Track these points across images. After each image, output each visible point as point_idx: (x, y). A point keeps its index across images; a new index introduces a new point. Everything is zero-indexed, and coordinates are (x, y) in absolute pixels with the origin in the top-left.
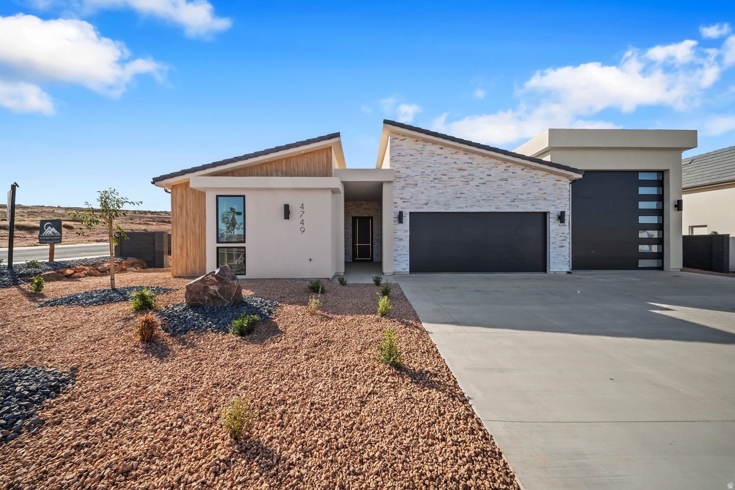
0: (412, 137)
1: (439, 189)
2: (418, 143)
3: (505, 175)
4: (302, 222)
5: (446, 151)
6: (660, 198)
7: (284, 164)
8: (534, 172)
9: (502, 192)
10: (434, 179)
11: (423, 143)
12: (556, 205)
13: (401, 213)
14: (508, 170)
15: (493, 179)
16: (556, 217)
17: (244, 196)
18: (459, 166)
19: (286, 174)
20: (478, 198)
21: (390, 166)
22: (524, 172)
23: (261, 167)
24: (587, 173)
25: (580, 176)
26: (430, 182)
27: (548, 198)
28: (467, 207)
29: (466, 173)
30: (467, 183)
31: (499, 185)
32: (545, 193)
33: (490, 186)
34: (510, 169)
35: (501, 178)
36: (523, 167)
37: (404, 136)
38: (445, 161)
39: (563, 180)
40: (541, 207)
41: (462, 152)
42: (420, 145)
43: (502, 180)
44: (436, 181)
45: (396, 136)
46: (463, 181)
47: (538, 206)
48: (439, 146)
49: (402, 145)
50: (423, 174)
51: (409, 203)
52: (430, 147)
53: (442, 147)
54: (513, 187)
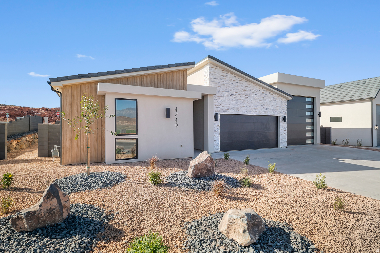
0: (221, 68)
1: (234, 101)
2: (224, 72)
3: (263, 95)
4: (176, 120)
5: (238, 79)
6: (313, 110)
7: (156, 78)
8: (274, 95)
9: (262, 104)
10: (232, 94)
11: (226, 72)
12: (282, 113)
13: (216, 114)
14: (264, 92)
15: (258, 97)
16: (282, 119)
17: (136, 100)
18: (243, 88)
19: (157, 86)
20: (252, 107)
21: (210, 84)
22: (270, 94)
23: (140, 78)
24: (294, 96)
25: (291, 99)
26: (230, 96)
27: (279, 109)
28: (247, 112)
29: (246, 92)
30: (247, 98)
31: (260, 101)
32: (278, 106)
33: (257, 100)
34: (265, 92)
35: (261, 96)
36: (270, 92)
37: (217, 66)
38: (237, 84)
39: (284, 100)
40: (277, 113)
41: (244, 81)
42: (225, 73)
43: (261, 98)
44: (233, 96)
45: (213, 66)
46: (245, 97)
47: (275, 113)
48: (234, 75)
49: (216, 72)
50: (227, 91)
51: (220, 108)
52: (230, 75)
53: (235, 76)
54: (266, 102)
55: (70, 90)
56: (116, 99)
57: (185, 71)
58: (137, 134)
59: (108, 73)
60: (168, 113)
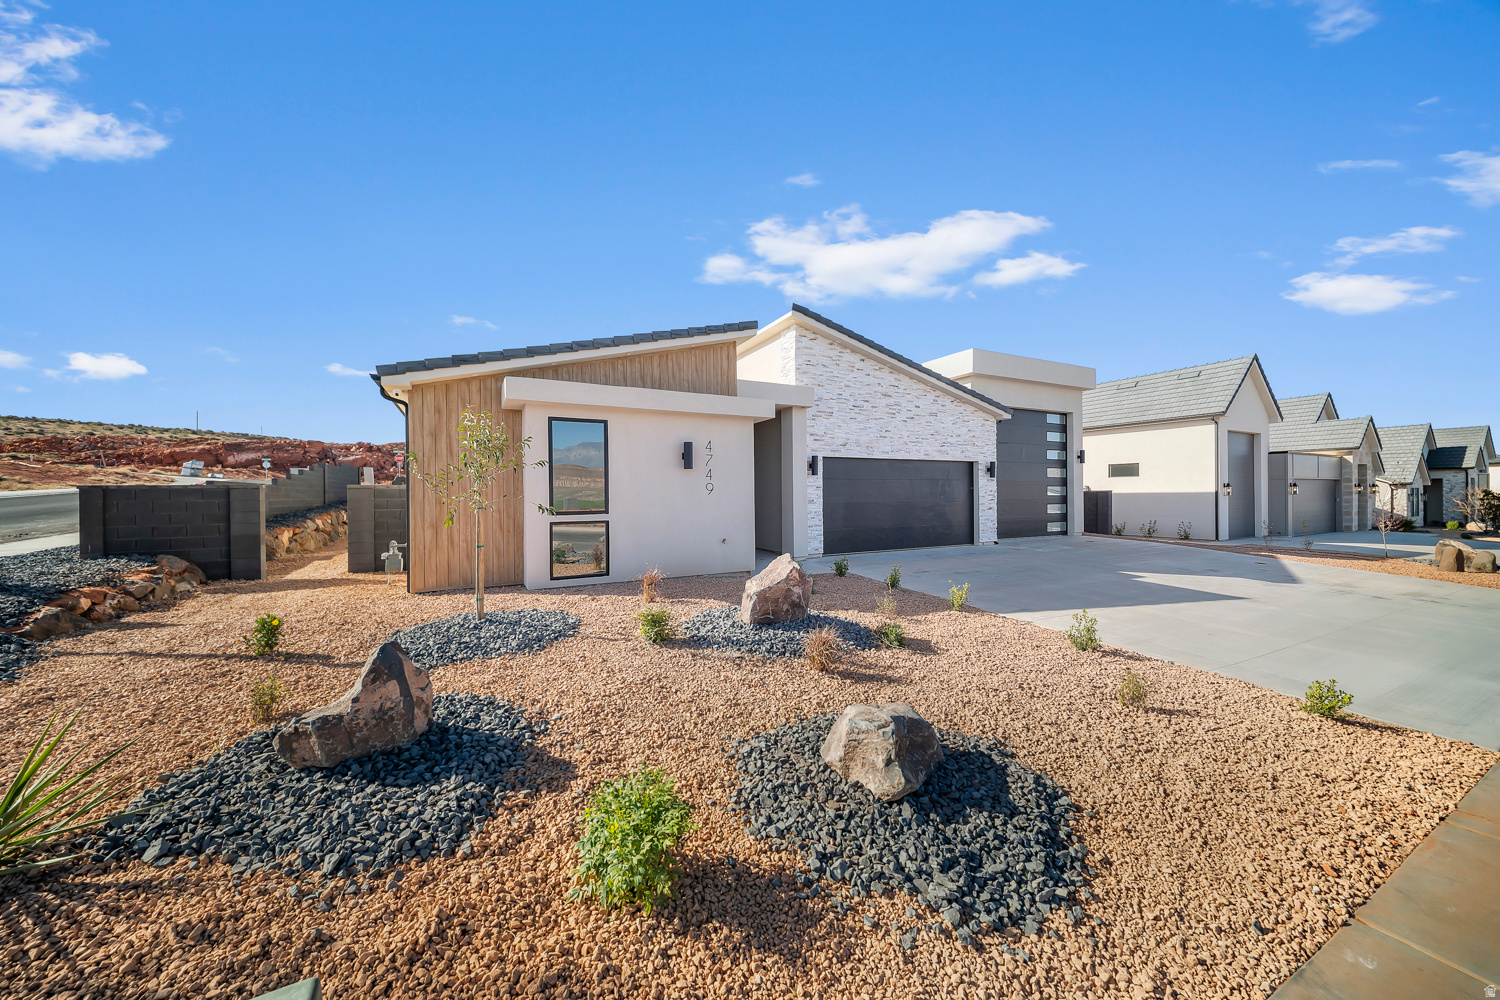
0: (826, 336)
1: (860, 422)
2: (833, 347)
3: (935, 408)
4: (709, 475)
5: (869, 365)
6: (1063, 446)
7: (656, 364)
8: (964, 406)
9: (932, 432)
10: (853, 406)
11: (839, 349)
12: (984, 454)
13: (814, 458)
14: (937, 401)
15: (922, 413)
16: (985, 469)
17: (605, 422)
18: (884, 390)
19: (658, 385)
20: (905, 439)
21: (797, 379)
22: (953, 406)
23: (613, 364)
24: (1016, 411)
25: (1009, 417)
26: (848, 410)
27: (977, 444)
28: (893, 451)
29: (891, 401)
30: (893, 416)
31: (928, 422)
32: (974, 436)
33: (919, 422)
34: (940, 400)
35: (930, 411)
36: (953, 399)
38: (867, 380)
39: (990, 420)
40: (970, 454)
41: (887, 370)
42: (835, 351)
43: (931, 414)
44: (857, 410)
45: (804, 332)
46: (888, 413)
47: (967, 454)
48: (859, 357)
49: (811, 348)
50: (840, 397)
51: (823, 443)
52: (848, 357)
53: (863, 358)
54: (943, 425)
55: (430, 397)
56: (551, 419)
57: (731, 346)
58: (607, 512)
59: (531, 352)
60: (687, 456)
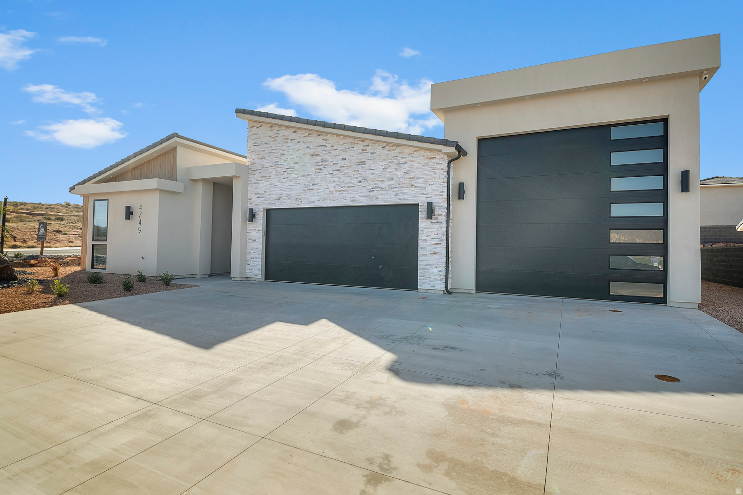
1: (291, 180)
2: (273, 128)
3: (363, 158)
5: (298, 136)
6: (664, 169)
8: (399, 149)
9: (360, 179)
10: (287, 169)
11: (277, 128)
12: (427, 194)
13: (251, 210)
14: (366, 150)
15: (348, 164)
17: (108, 200)
18: (312, 151)
20: (331, 189)
22: (385, 151)
26: (282, 173)
27: (416, 185)
28: (319, 201)
29: (319, 158)
30: (319, 171)
31: (354, 171)
32: (413, 178)
33: (344, 172)
34: (369, 149)
35: (357, 161)
36: (384, 146)
37: (260, 123)
39: (437, 157)
40: (406, 197)
42: (274, 131)
43: (358, 164)
44: (289, 171)
45: (253, 124)
46: (316, 169)
47: (402, 197)
48: (290, 131)
49: (258, 134)
50: (277, 164)
51: (263, 199)
52: (284, 132)
54: (372, 172)
56: (95, 201)
57: (175, 150)
58: (107, 240)
